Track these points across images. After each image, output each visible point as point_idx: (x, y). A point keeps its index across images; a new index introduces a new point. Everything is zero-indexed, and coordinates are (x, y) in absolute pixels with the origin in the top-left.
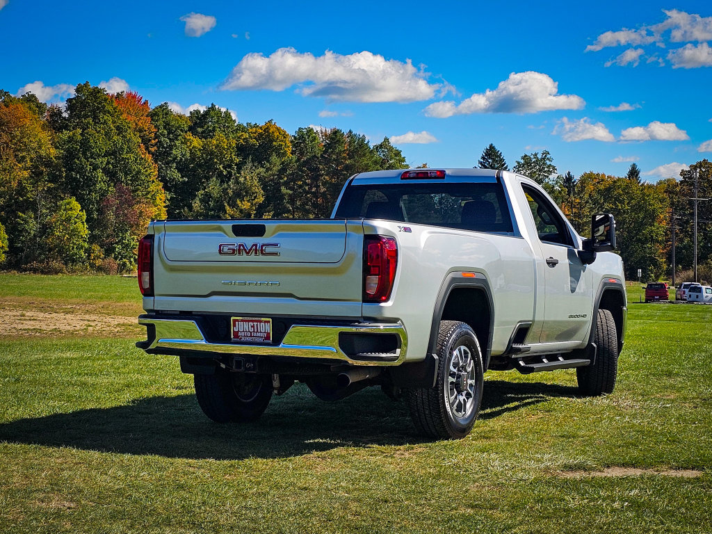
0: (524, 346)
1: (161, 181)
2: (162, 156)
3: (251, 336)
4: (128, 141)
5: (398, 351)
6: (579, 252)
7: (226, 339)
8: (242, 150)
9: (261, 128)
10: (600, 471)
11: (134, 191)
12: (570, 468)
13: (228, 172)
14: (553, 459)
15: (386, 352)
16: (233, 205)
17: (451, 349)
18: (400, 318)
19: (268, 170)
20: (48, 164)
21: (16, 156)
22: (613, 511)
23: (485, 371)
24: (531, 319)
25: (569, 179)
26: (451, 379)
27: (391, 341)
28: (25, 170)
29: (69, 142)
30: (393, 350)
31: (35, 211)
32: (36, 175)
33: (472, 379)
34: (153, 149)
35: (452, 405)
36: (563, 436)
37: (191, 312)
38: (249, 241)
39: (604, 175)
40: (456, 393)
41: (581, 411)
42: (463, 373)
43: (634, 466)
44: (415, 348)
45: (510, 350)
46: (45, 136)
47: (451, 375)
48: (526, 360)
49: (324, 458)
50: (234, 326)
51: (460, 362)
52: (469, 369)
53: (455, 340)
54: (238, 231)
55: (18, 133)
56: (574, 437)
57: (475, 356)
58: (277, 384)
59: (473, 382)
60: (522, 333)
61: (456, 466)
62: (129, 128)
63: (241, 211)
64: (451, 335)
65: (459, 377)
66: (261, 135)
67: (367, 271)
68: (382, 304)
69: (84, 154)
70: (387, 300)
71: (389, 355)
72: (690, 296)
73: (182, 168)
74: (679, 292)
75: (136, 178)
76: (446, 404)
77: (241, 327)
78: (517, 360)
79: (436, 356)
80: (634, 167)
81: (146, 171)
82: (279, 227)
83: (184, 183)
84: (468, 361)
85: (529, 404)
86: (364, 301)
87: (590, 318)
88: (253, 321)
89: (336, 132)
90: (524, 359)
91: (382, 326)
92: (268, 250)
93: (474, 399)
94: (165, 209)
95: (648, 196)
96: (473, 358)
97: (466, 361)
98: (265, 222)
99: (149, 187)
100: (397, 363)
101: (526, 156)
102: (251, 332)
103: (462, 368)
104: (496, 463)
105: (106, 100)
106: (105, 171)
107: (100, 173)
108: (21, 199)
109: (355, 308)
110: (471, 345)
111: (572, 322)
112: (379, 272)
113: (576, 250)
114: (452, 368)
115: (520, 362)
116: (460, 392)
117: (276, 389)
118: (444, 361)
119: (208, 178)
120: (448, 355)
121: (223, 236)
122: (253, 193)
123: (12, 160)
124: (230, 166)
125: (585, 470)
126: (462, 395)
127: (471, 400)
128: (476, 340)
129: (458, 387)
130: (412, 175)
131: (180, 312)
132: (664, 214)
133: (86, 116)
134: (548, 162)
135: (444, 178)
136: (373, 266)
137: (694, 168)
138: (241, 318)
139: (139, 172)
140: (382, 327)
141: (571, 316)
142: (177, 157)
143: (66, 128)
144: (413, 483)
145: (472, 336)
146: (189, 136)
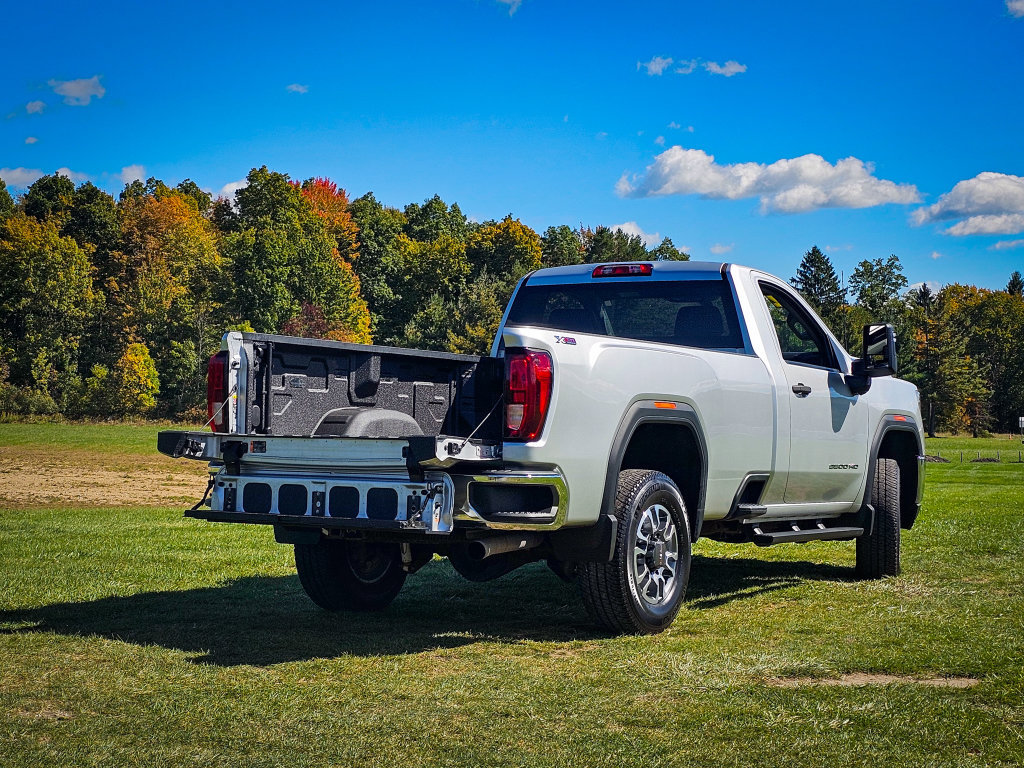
0: (756, 507)
1: (364, 299)
2: (366, 265)
4: (320, 245)
5: (554, 509)
6: (846, 377)
8: (475, 255)
9: (499, 227)
10: (835, 678)
11: (328, 313)
12: (792, 674)
13: (455, 287)
14: (769, 661)
15: (537, 511)
16: (461, 332)
17: (638, 508)
18: (556, 463)
19: (509, 283)
20: (213, 277)
21: (170, 266)
22: (827, 731)
23: (694, 540)
24: (769, 469)
25: (924, 294)
26: (638, 551)
27: (544, 496)
28: (182, 284)
29: (239, 247)
30: (546, 507)
31: (196, 340)
32: (197, 291)
33: (673, 551)
34: (354, 256)
35: (640, 587)
36: (802, 632)
39: (974, 288)
40: (646, 569)
41: (842, 599)
42: (659, 542)
43: (885, 671)
44: (582, 505)
45: (735, 511)
46: (209, 240)
47: (638, 545)
48: (763, 526)
49: (448, 657)
51: (654, 526)
52: (669, 538)
53: (645, 497)
55: (172, 236)
56: (816, 632)
57: (677, 519)
58: (407, 558)
59: (675, 555)
60: (754, 489)
61: (631, 670)
62: (322, 226)
63: (472, 339)
64: (639, 489)
65: (651, 547)
66: (498, 236)
68: (530, 444)
69: (258, 263)
70: (537, 438)
71: (539, 515)
73: (394, 281)
75: (331, 296)
76: (631, 585)
78: (750, 527)
79: (613, 518)
81: (345, 286)
83: (397, 301)
84: (667, 527)
85: (772, 589)
86: (505, 440)
87: (863, 469)
89: (602, 232)
90: (762, 526)
91: (530, 474)
93: (677, 578)
94: (369, 336)
96: (674, 520)
97: (663, 526)
99: (348, 307)
100: (554, 527)
101: (866, 262)
103: (658, 535)
104: (686, 666)
105: (288, 190)
106: (291, 287)
107: (280, 287)
108: (176, 324)
110: (670, 503)
111: (836, 474)
112: (525, 399)
113: (842, 375)
114: (640, 535)
115: (756, 530)
116: (653, 569)
117: (406, 564)
118: (626, 524)
119: (428, 295)
120: (633, 517)
122: (489, 316)
123: (165, 273)
124: (457, 279)
125: (813, 676)
126: (657, 573)
127: (671, 580)
128: (679, 496)
129: (650, 562)
130: (607, 272)
133: (262, 213)
134: (896, 272)
135: (650, 275)
136: (517, 392)
139: (336, 288)
140: (530, 476)
141: (833, 467)
142: (387, 267)
143: (237, 229)
144: (558, 691)
145: (673, 492)
146: (404, 238)
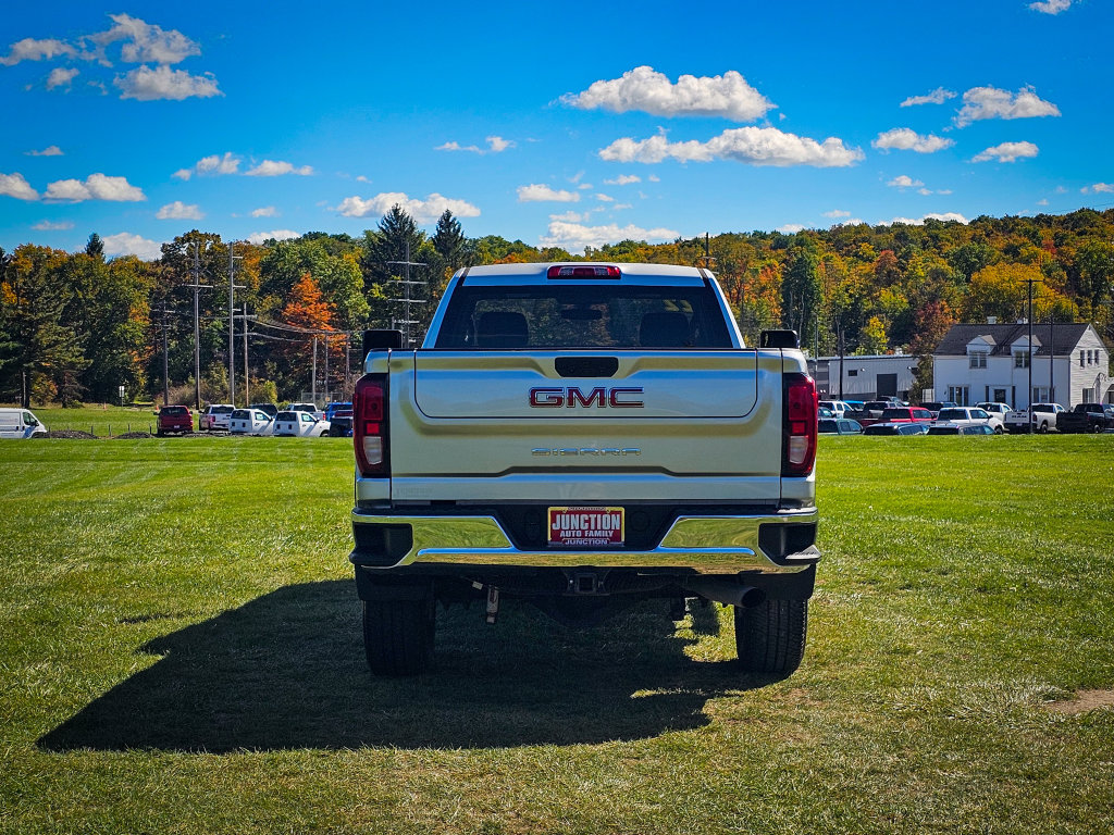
3: (583, 536)
7: (539, 543)
37: (453, 502)
38: (586, 385)
39: (48, 249)
50: (554, 521)
54: (565, 368)
58: (495, 607)
67: (788, 428)
72: (233, 424)
74: (204, 419)
77: (566, 524)
80: (94, 238)
82: (640, 361)
86: (784, 475)
88: (588, 513)
92: (621, 397)
95: (120, 280)
98: (617, 354)
102: (583, 531)
109: (770, 487)
112: (806, 429)
117: (492, 615)
121: (539, 377)
130: (566, 273)
131: (432, 501)
132: (142, 306)
136: (797, 422)
137: (180, 241)
138: (566, 509)
